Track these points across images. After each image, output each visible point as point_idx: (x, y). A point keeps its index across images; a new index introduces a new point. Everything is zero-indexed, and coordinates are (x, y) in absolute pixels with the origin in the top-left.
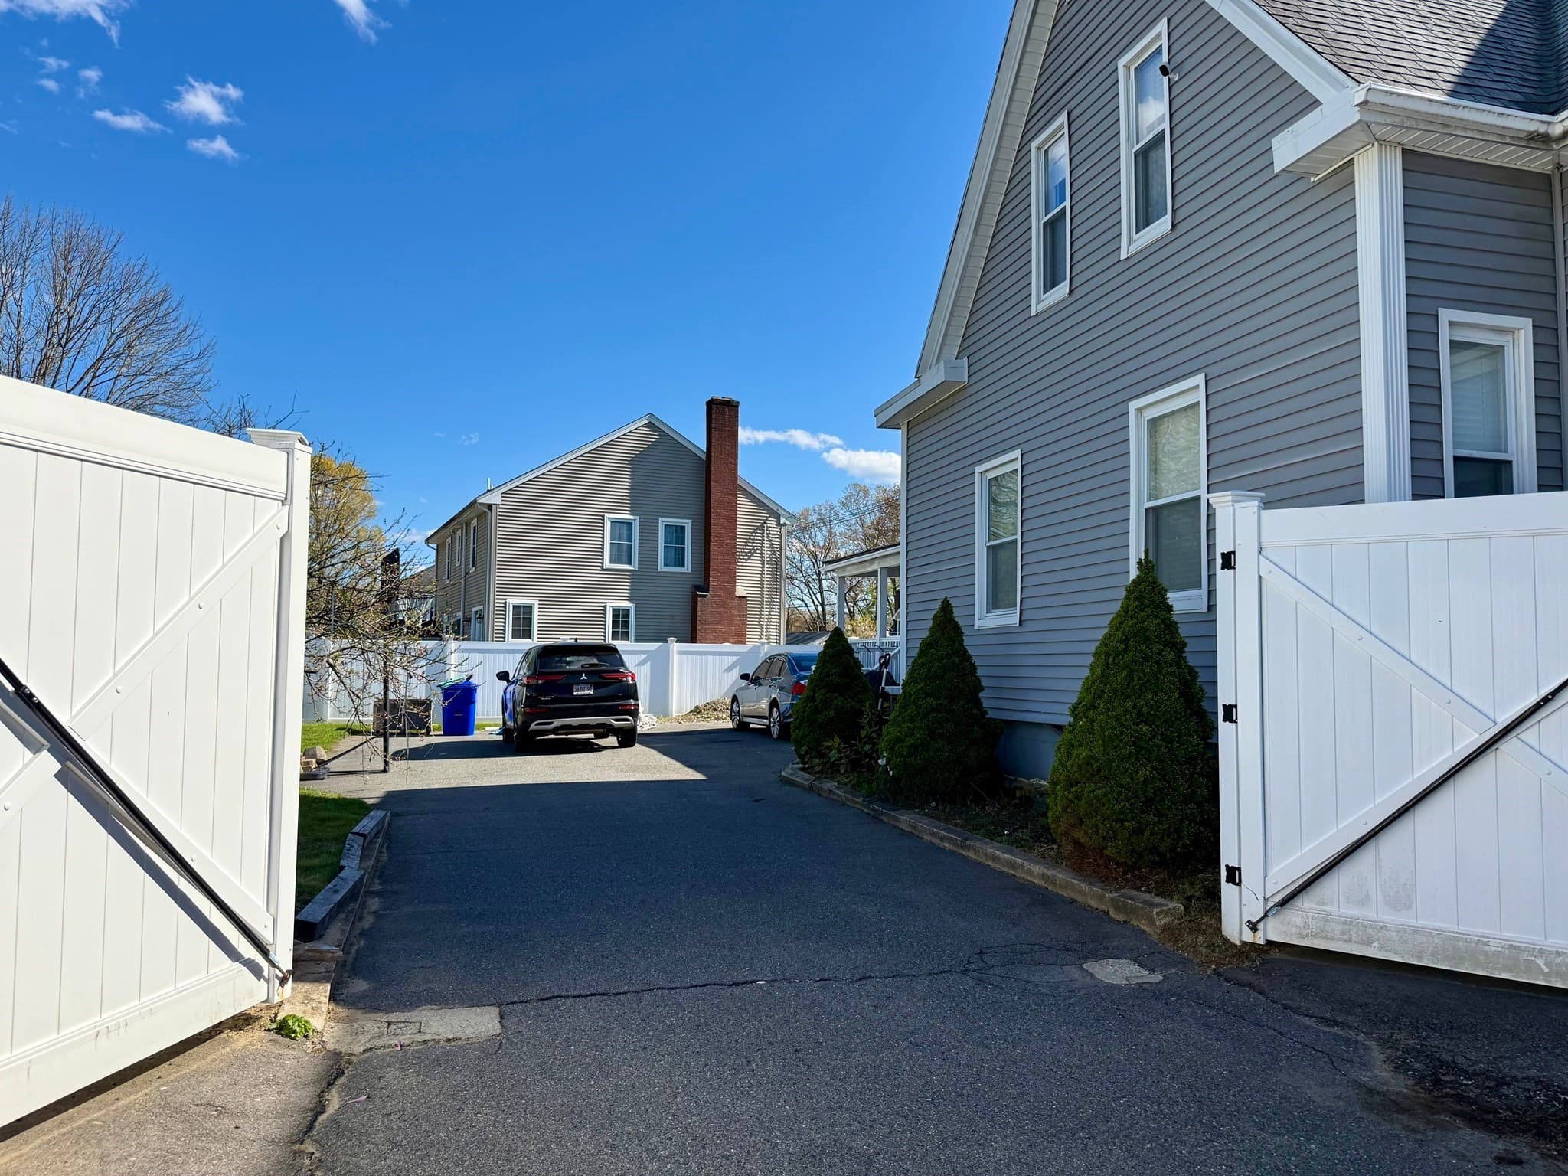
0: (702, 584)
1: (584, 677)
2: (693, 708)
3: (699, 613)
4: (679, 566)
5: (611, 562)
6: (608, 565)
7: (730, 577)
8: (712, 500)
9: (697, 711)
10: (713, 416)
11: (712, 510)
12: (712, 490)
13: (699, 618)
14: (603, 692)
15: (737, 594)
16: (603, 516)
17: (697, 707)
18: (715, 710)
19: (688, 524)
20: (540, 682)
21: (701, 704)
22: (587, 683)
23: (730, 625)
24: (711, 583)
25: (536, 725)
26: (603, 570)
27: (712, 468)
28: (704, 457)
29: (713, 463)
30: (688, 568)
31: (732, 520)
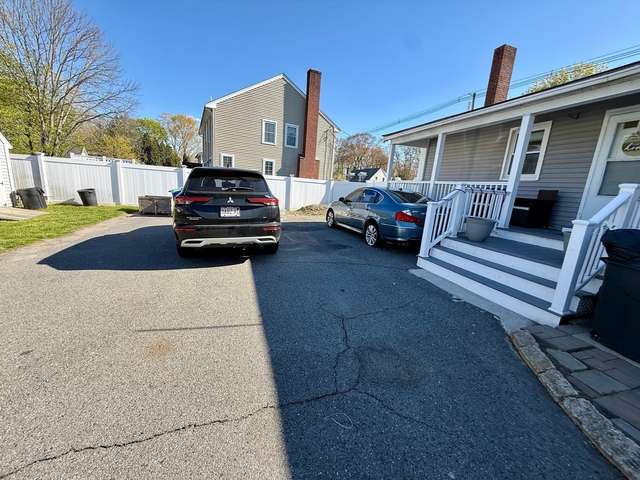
0: (302, 154)
1: (230, 200)
2: (301, 208)
3: (300, 166)
4: (293, 145)
5: (265, 141)
6: (264, 142)
7: (313, 152)
8: (308, 117)
9: (302, 209)
10: (310, 78)
11: (308, 122)
12: (308, 113)
13: (300, 168)
14: (249, 214)
15: (316, 159)
16: (262, 120)
17: (303, 208)
18: (311, 210)
19: (297, 127)
20: (187, 203)
21: (304, 206)
22: (234, 206)
23: (312, 172)
24: (306, 154)
25: (187, 243)
26: (262, 144)
27: (309, 102)
28: (305, 97)
29: (309, 100)
30: (296, 147)
31: (316, 127)
